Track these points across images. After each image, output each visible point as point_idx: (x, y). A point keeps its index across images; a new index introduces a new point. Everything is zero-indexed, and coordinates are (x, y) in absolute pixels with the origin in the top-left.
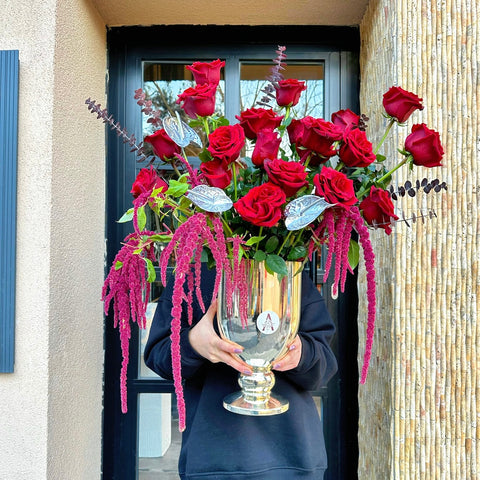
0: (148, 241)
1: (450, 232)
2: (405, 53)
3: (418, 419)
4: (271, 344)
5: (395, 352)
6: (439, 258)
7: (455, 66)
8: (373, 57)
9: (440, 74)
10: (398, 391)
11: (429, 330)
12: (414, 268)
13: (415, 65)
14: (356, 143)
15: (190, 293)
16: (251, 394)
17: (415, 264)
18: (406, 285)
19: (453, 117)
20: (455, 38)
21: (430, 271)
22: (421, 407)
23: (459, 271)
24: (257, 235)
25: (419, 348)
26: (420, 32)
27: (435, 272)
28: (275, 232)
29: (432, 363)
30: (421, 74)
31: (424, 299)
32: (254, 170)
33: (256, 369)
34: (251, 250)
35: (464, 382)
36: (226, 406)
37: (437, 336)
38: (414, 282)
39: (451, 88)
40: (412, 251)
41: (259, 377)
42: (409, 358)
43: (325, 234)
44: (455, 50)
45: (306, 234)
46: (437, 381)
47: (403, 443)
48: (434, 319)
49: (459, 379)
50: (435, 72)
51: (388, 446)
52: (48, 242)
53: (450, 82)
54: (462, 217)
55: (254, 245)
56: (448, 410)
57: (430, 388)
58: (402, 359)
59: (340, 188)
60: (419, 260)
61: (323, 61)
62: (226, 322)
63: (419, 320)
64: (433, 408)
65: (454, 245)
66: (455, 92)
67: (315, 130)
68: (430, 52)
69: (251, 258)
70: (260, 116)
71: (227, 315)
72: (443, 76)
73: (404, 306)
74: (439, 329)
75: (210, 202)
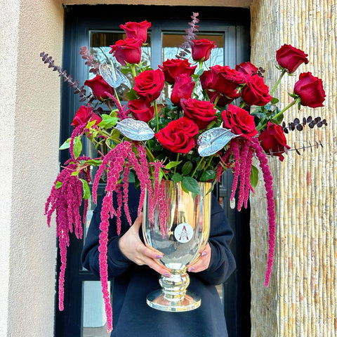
0: (85, 165)
1: (321, 158)
2: (285, 24)
3: (298, 303)
4: (187, 250)
5: (280, 251)
6: (313, 179)
7: (323, 35)
8: (260, 29)
9: (312, 40)
10: (282, 282)
11: (306, 234)
12: (294, 186)
13: (293, 33)
14: (256, 86)
15: (119, 208)
16: (169, 293)
17: (295, 183)
18: (288, 199)
19: (322, 72)
20: (322, 14)
21: (306, 188)
22: (300, 294)
23: (328, 188)
24: (175, 160)
25: (298, 248)
26: (297, 8)
27: (310, 190)
28: (189, 158)
29: (308, 260)
30: (297, 40)
31: (302, 210)
32: (172, 108)
33: (174, 272)
34: (170, 173)
35: (333, 274)
36: (148, 302)
37: (312, 238)
38: (294, 197)
39: (320, 51)
40: (292, 173)
41: (176, 278)
42: (290, 256)
43: (230, 160)
44: (322, 22)
45: (215, 160)
46: (312, 273)
47: (287, 322)
48: (310, 225)
49: (329, 271)
50: (308, 38)
51: (275, 324)
52: (11, 165)
53: (320, 46)
54: (330, 147)
55: (173, 169)
56: (321, 296)
57: (307, 279)
58: (285, 256)
59: (244, 122)
60: (298, 180)
61: (224, 32)
62: (149, 231)
63: (298, 226)
64: (310, 294)
65: (324, 168)
66: (323, 54)
67: (223, 75)
68: (304, 24)
69: (170, 179)
70: (178, 64)
71: (151, 226)
72: (314, 42)
73: (286, 215)
74: (314, 233)
75: (135, 133)
